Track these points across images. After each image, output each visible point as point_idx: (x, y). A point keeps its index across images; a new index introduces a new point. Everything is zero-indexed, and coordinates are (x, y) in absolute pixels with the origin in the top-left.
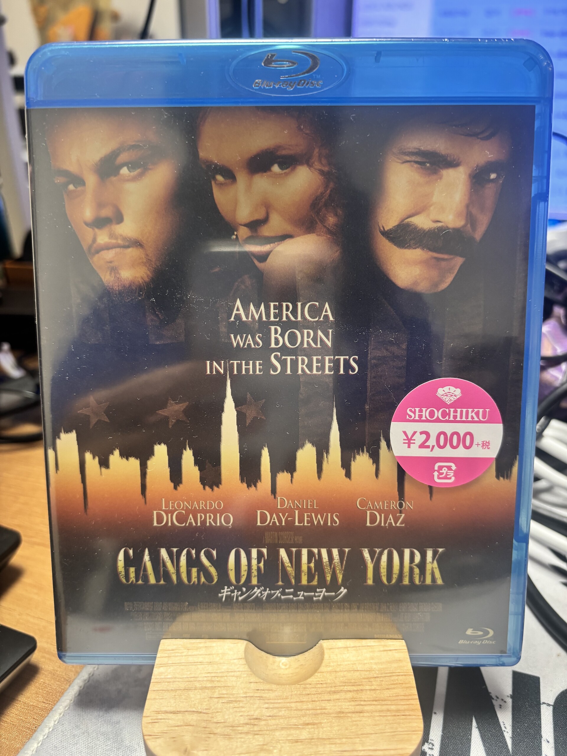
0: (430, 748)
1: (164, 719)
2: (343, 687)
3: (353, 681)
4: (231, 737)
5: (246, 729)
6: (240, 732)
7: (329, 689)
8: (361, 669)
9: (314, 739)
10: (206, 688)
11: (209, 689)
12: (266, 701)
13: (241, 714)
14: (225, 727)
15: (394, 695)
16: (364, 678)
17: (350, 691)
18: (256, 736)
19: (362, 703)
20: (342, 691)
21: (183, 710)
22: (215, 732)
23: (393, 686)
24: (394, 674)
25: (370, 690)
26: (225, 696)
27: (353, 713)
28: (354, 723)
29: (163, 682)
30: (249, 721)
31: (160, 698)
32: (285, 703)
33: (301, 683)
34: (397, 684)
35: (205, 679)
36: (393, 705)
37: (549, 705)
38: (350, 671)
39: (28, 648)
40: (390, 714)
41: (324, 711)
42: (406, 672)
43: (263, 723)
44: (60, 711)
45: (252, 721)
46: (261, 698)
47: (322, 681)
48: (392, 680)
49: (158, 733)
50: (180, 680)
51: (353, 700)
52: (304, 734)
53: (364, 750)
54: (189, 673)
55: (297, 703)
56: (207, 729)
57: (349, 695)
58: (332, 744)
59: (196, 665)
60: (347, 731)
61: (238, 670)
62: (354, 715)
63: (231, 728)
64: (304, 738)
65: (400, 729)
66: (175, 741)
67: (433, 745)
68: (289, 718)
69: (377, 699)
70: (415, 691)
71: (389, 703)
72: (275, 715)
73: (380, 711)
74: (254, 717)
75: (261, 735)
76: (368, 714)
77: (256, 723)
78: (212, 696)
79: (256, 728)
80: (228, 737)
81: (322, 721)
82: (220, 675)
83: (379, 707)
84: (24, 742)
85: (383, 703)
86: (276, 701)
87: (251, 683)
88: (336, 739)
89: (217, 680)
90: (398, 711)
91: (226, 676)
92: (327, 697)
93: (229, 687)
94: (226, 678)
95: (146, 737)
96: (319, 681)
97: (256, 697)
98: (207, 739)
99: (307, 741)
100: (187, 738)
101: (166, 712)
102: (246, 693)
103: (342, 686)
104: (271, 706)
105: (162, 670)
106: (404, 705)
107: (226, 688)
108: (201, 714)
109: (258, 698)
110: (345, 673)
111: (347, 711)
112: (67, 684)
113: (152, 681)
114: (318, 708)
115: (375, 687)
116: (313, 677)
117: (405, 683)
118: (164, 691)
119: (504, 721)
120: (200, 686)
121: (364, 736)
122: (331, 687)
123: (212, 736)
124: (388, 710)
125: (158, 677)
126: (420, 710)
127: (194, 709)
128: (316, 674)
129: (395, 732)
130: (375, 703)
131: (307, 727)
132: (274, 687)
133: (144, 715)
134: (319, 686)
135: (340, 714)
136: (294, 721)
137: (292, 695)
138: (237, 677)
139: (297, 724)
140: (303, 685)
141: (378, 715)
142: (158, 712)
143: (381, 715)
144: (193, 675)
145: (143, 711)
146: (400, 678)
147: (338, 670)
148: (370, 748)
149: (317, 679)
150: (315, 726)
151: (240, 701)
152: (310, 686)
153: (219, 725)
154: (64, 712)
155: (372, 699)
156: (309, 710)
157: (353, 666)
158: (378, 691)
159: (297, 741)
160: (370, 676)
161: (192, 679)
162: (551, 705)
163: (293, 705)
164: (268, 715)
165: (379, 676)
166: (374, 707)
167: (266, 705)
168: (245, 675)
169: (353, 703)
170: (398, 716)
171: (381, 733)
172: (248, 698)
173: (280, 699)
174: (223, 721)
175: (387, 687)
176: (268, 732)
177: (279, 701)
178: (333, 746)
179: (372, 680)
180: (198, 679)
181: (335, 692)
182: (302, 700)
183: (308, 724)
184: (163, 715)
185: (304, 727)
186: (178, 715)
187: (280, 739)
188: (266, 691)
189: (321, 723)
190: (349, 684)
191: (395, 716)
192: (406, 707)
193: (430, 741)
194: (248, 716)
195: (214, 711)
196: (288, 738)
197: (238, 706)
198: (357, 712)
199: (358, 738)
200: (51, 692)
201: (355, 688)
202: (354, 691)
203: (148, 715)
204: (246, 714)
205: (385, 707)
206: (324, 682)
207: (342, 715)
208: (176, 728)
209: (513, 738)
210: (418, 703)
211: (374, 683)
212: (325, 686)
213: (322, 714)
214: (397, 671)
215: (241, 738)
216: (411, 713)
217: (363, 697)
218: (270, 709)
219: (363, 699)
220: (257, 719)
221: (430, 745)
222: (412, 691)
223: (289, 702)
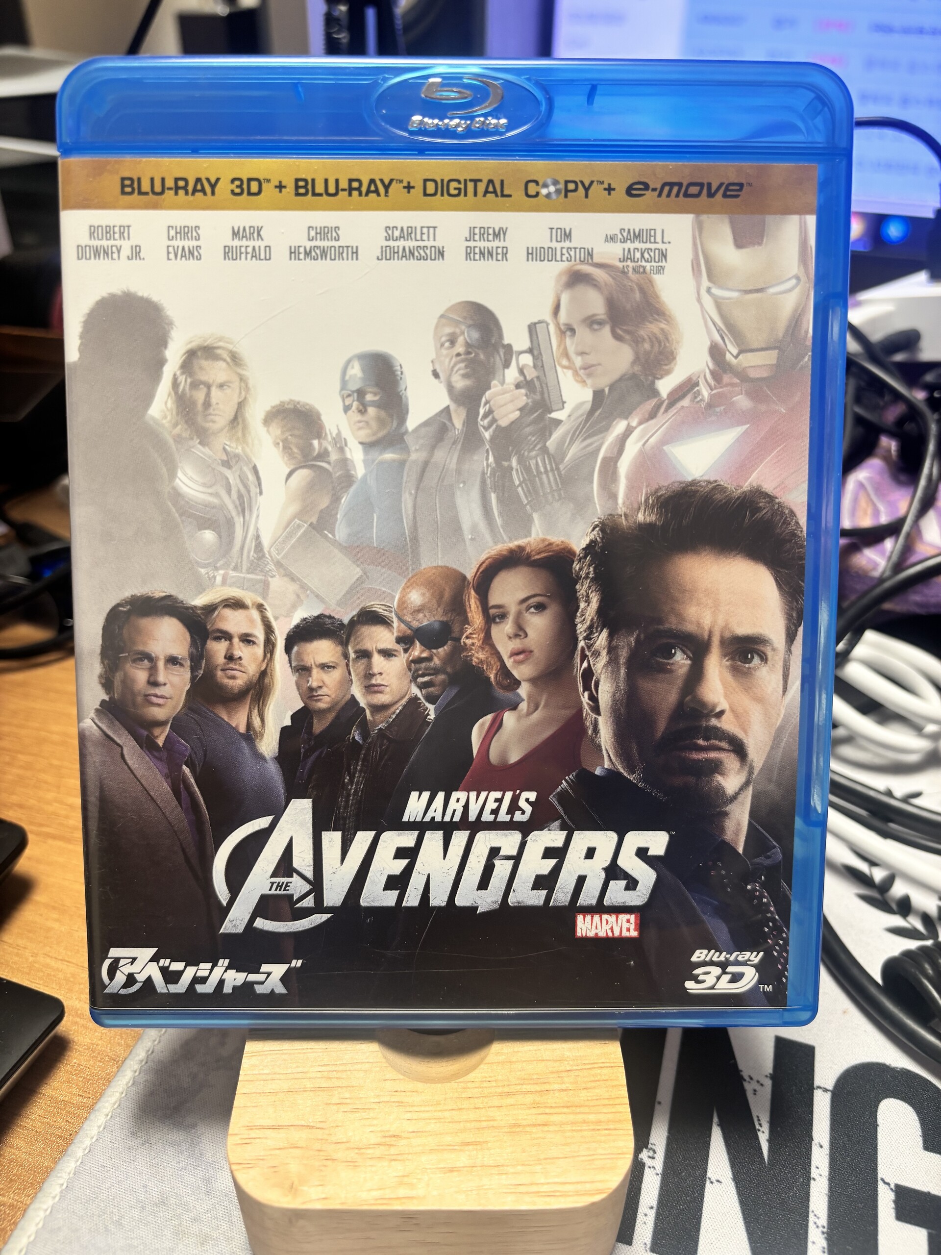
0: (650, 1157)
1: (259, 1138)
2: (521, 1086)
3: (535, 1077)
4: (356, 1164)
5: (378, 1152)
6: (369, 1156)
7: (499, 1090)
8: (548, 1058)
9: (476, 1166)
10: (320, 1089)
11: (324, 1091)
12: (408, 1109)
13: (371, 1129)
14: (348, 1149)
15: (595, 1098)
16: (552, 1072)
17: (530, 1092)
18: (393, 1163)
19: (547, 1111)
20: (517, 1093)
21: (287, 1124)
22: (334, 1157)
23: (593, 1084)
24: (596, 1066)
25: (560, 1090)
26: (348, 1101)
27: (534, 1125)
28: (536, 1141)
29: (257, 1080)
30: (384, 1140)
31: (254, 1105)
32: (435, 1111)
33: (459, 1080)
34: (598, 1081)
35: (319, 1075)
36: (592, 1113)
37: (825, 1090)
38: (531, 1061)
40: (587, 1128)
41: (492, 1123)
42: (614, 1063)
43: (403, 1142)
44: (105, 1111)
45: (387, 1139)
46: (400, 1103)
47: (490, 1077)
48: (593, 1075)
49: (252, 1160)
50: (282, 1076)
51: (535, 1105)
52: (462, 1159)
53: (548, 1184)
54: (295, 1065)
55: (453, 1111)
56: (321, 1153)
57: (529, 1099)
58: (502, 1174)
59: (304, 1053)
60: (524, 1154)
61: (367, 1061)
62: (534, 1130)
63: (356, 1151)
64: (462, 1165)
65: (601, 1151)
66: (275, 1172)
67: (655, 1152)
68: (441, 1134)
69: (569, 1104)
70: (624, 1092)
71: (586, 1110)
72: (421, 1130)
73: (573, 1123)
74: (391, 1133)
75: (400, 1160)
76: (557, 1128)
77: (392, 1143)
78: (329, 1102)
79: (393, 1151)
80: (352, 1164)
81: (488, 1139)
82: (341, 1068)
83: (571, 1117)
84: (55, 1158)
85: (578, 1110)
86: (423, 1109)
87: (385, 1080)
88: (507, 1166)
89: (336, 1076)
90: (599, 1122)
91: (350, 1070)
92: (496, 1102)
93: (353, 1087)
94: (349, 1072)
95: (234, 1167)
96: (486, 1077)
97: (394, 1102)
98: (323, 1168)
99: (465, 1169)
100: (294, 1167)
101: (263, 1128)
102: (378, 1096)
103: (519, 1084)
104: (415, 1116)
105: (255, 1061)
106: (608, 1113)
107: (349, 1088)
108: (314, 1130)
109: (397, 1104)
110: (524, 1064)
111: (524, 1123)
112: (113, 1065)
113: (241, 1078)
114: (484, 1119)
115: (567, 1085)
116: (477, 1071)
117: (611, 1080)
118: (258, 1095)
119: (759, 1116)
120: (312, 1086)
121: (549, 1161)
122: (503, 1086)
123: (329, 1163)
124: (584, 1122)
125: (249, 1072)
126: (631, 1122)
127: (303, 1123)
128: (482, 1066)
129: (593, 1155)
130: (565, 1110)
131: (467, 1148)
132: (420, 1086)
133: (231, 1131)
134: (485, 1084)
135: (515, 1129)
136: (448, 1139)
137: (445, 1099)
138: (365, 1071)
139: (451, 1143)
140: (462, 1084)
141: (569, 1128)
142: (250, 1128)
143: (574, 1128)
144: (300, 1070)
145: (228, 1126)
146: (605, 1071)
147: (514, 1059)
148: (556, 1180)
149: (483, 1074)
150: (479, 1147)
151: (369, 1109)
152: (473, 1085)
153: (339, 1146)
154: (113, 1112)
155: (562, 1105)
156: (470, 1121)
157: (536, 1054)
158: (571, 1092)
159: (452, 1170)
160: (562, 1068)
161: (299, 1076)
162: (828, 1091)
163: (447, 1114)
164: (411, 1130)
165: (574, 1068)
166: (564, 1116)
167: (408, 1116)
168: (378, 1069)
169: (534, 1111)
170: (598, 1130)
171: (573, 1157)
172: (381, 1104)
173: (428, 1105)
174: (345, 1140)
175: (584, 1086)
176: (410, 1157)
177: (427, 1109)
178: (504, 1177)
179: (564, 1074)
180: (308, 1075)
181: (508, 1094)
182: (460, 1107)
183: (468, 1144)
184: (257, 1131)
185: (462, 1148)
186: (281, 1131)
187: (427, 1166)
188: (408, 1094)
189: (487, 1142)
190: (530, 1082)
191: (594, 1130)
192: (610, 1116)
193: (650, 1146)
194: (381, 1131)
195: (332, 1125)
196: (440, 1166)
197: (367, 1117)
198: (539, 1125)
199: (540, 1164)
201: (538, 1088)
202: (536, 1092)
203: (235, 1133)
204: (379, 1129)
205: (580, 1117)
206: (493, 1079)
207: (518, 1130)
208: (278, 1152)
209: (770, 1141)
210: (629, 1110)
211: (566, 1079)
212: (494, 1084)
213: (488, 1128)
214: (600, 1061)
215: (371, 1166)
216: (618, 1126)
217: (549, 1101)
218: (414, 1121)
219: (549, 1105)
220: (394, 1136)
221: (651, 1151)
222: (620, 1092)
223: (441, 1111)
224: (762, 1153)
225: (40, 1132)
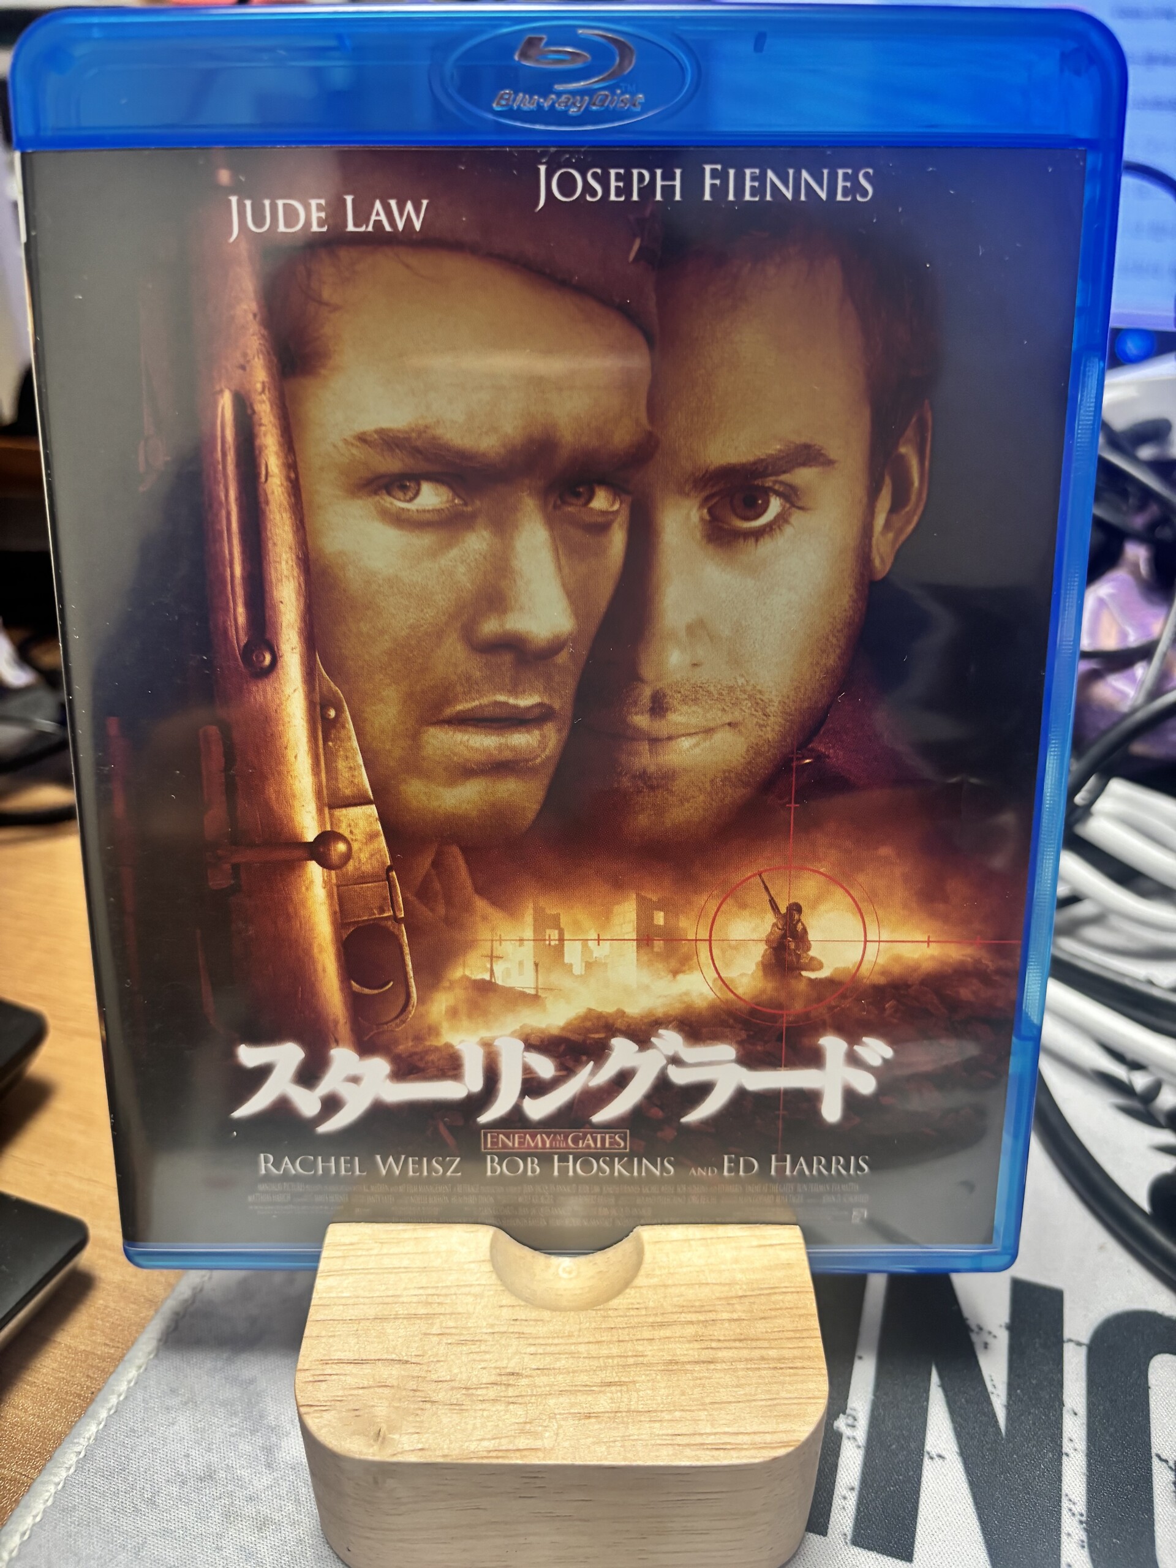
0: (848, 1425)
1: (337, 1374)
2: (679, 1315)
3: (697, 1304)
4: (463, 1407)
5: (492, 1393)
6: (480, 1398)
7: (651, 1320)
8: (714, 1281)
9: (620, 1412)
10: (416, 1316)
11: (421, 1318)
12: (531, 1341)
13: (483, 1365)
14: (452, 1389)
15: (776, 1330)
16: (719, 1299)
17: (692, 1323)
18: (511, 1407)
19: (714, 1345)
20: (675, 1323)
21: (373, 1358)
22: (433, 1399)
23: (773, 1313)
24: (777, 1290)
25: (731, 1320)
26: (453, 1331)
27: (697, 1362)
28: (698, 1382)
29: (335, 1305)
30: (499, 1379)
31: (330, 1334)
32: (566, 1344)
33: (598, 1307)
34: (781, 1309)
35: (415, 1299)
36: (772, 1348)
37: (1079, 1344)
38: (693, 1284)
39: (73, 1242)
40: (767, 1366)
41: (641, 1359)
42: (800, 1287)
43: (524, 1381)
44: (138, 1362)
45: (504, 1378)
46: (520, 1335)
47: (638, 1303)
48: (774, 1303)
49: (326, 1401)
50: (367, 1300)
51: (697, 1338)
52: (603, 1403)
53: (715, 1434)
54: (384, 1287)
55: (590, 1345)
56: (418, 1394)
57: (690, 1330)
58: (655, 1421)
59: (396, 1273)
60: (683, 1397)
61: (477, 1283)
62: (697, 1368)
63: (464, 1391)
64: (603, 1410)
65: (783, 1394)
66: (356, 1416)
67: (855, 1419)
68: (574, 1372)
69: (743, 1337)
70: (815, 1323)
71: (766, 1344)
72: (548, 1367)
73: (747, 1360)
74: (508, 1370)
75: (520, 1404)
76: (724, 1366)
77: (511, 1382)
78: (428, 1332)
79: (511, 1392)
80: (457, 1408)
81: (636, 1378)
82: (444, 1291)
83: (745, 1353)
84: (72, 1422)
85: (754, 1344)
86: (550, 1341)
87: (502, 1306)
88: (662, 1411)
89: (438, 1301)
90: (780, 1359)
91: (455, 1294)
92: (647, 1334)
93: (459, 1314)
94: (454, 1297)
95: (303, 1410)
96: (632, 1304)
97: (512, 1333)
98: (419, 1412)
99: (607, 1415)
100: (382, 1411)
101: (340, 1362)
102: (492, 1326)
103: (676, 1312)
104: (541, 1351)
105: (332, 1281)
106: (794, 1348)
107: (454, 1316)
108: (408, 1366)
109: (517, 1336)
110: (683, 1288)
111: (685, 1359)
112: (151, 1307)
113: (313, 1302)
114: (630, 1354)
115: (740, 1314)
116: (621, 1296)
117: (797, 1308)
118: (336, 1322)
119: (993, 1374)
120: (406, 1312)
121: (716, 1406)
122: (656, 1315)
123: (428, 1405)
124: (763, 1359)
125: (324, 1295)
126: (824, 1359)
127: (394, 1356)
128: (628, 1291)
129: (775, 1399)
130: (738, 1344)
131: (608, 1389)
132: (546, 1314)
133: (300, 1366)
134: (632, 1312)
135: (672, 1366)
136: (584, 1378)
137: (580, 1330)
138: (476, 1296)
139: (588, 1383)
140: (602, 1312)
141: (743, 1366)
142: (326, 1363)
143: (749, 1366)
144: (390, 1293)
145: (297, 1359)
146: (789, 1297)
147: (670, 1282)
148: (727, 1430)
149: (629, 1301)
150: (624, 1388)
151: (480, 1341)
152: (616, 1313)
153: (440, 1385)
154: (147, 1364)
155: (733, 1338)
156: (613, 1357)
157: (698, 1276)
158: (745, 1322)
159: (588, 1416)
160: (733, 1294)
161: (390, 1300)
162: (1084, 1344)
163: (582, 1348)
164: (534, 1367)
165: (748, 1293)
166: (736, 1351)
167: (532, 1349)
168: (492, 1293)
169: (697, 1345)
170: (781, 1368)
171: (748, 1401)
172: (496, 1335)
173: (558, 1337)
174: (448, 1378)
175: (762, 1315)
176: (533, 1399)
177: (556, 1341)
178: (657, 1425)
179: (734, 1301)
180: (401, 1300)
181: (662, 1325)
182: (600, 1339)
183: (610, 1384)
184: (334, 1366)
185: (603, 1388)
186: (364, 1366)
187: (556, 1411)
188: (531, 1323)
189: (634, 1382)
190: (691, 1310)
191: (776, 1368)
192: (796, 1352)
193: (848, 1411)
194: (496, 1368)
195: (432, 1359)
196: (572, 1411)
197: (478, 1350)
198: (704, 1362)
199: (705, 1410)
200: (120, 1325)
201: (701, 1317)
202: (699, 1322)
203: (305, 1368)
204: (493, 1366)
205: (756, 1354)
206: (642, 1306)
207: (675, 1367)
208: (361, 1391)
209: (1009, 1407)
210: (821, 1345)
211: (737, 1307)
212: (643, 1312)
213: (636, 1364)
214: (783, 1285)
215: (484, 1410)
216: (806, 1364)
217: (716, 1334)
218: (539, 1356)
219: (715, 1338)
220: (513, 1374)
221: (850, 1418)
222: (809, 1323)
223: (575, 1343)
224: (997, 1422)
225: (53, 1390)
